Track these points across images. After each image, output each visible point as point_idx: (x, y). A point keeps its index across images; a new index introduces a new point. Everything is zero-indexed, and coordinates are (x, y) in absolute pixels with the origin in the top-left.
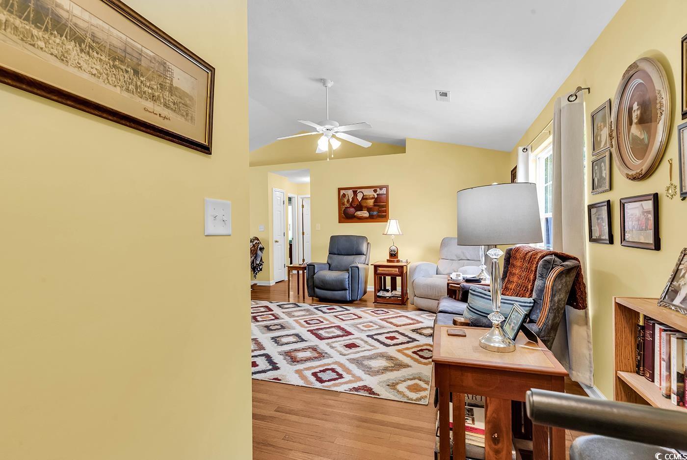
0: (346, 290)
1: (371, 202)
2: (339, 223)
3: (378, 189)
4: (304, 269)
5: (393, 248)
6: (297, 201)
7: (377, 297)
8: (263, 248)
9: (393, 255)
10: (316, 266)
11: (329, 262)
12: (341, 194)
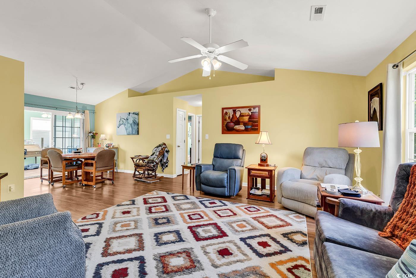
0: (224, 187)
1: (246, 119)
2: (222, 134)
3: (252, 109)
4: (194, 168)
5: (263, 155)
6: (195, 119)
7: (249, 194)
8: (169, 151)
9: (264, 160)
10: (202, 166)
11: (214, 164)
12: (224, 112)
